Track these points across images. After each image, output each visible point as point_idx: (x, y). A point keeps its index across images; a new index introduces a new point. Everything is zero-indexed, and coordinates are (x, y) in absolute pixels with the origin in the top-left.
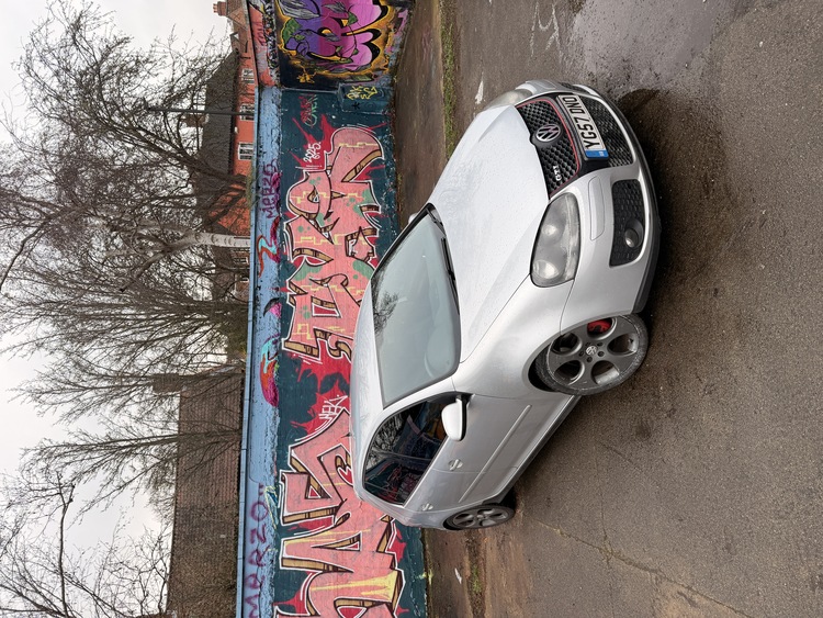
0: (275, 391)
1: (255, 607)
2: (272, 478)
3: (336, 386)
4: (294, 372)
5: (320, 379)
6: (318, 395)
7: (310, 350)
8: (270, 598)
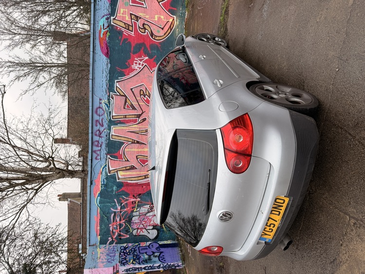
0: (107, 48)
1: (98, 155)
2: (107, 96)
3: (142, 51)
4: (118, 39)
5: (133, 45)
6: (132, 54)
7: (127, 27)
8: (105, 152)
